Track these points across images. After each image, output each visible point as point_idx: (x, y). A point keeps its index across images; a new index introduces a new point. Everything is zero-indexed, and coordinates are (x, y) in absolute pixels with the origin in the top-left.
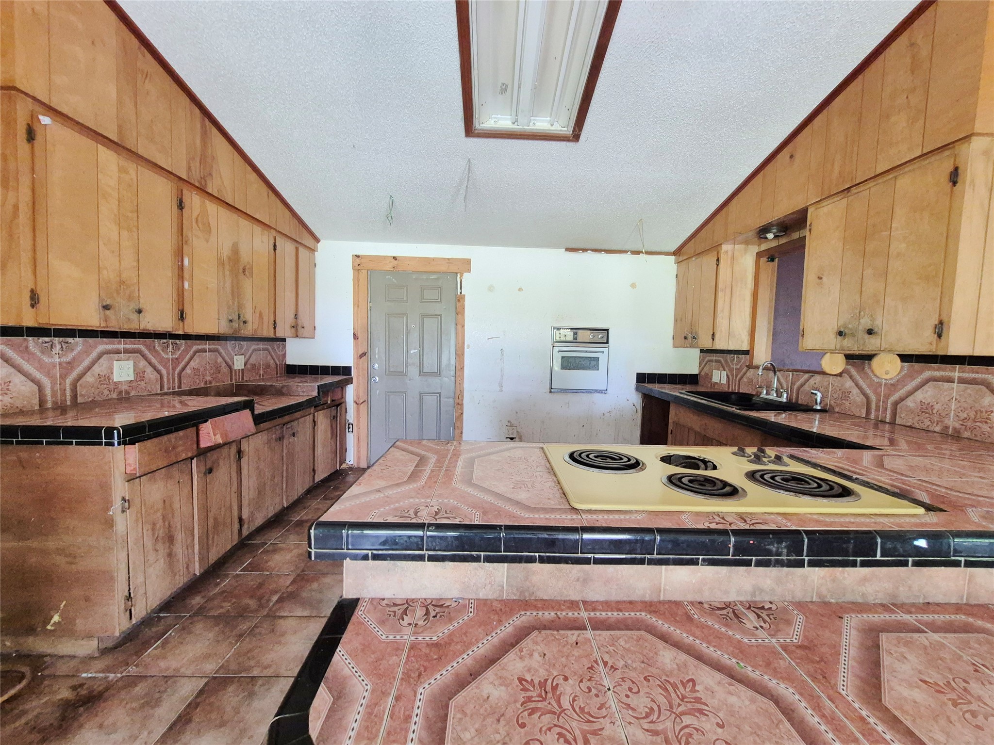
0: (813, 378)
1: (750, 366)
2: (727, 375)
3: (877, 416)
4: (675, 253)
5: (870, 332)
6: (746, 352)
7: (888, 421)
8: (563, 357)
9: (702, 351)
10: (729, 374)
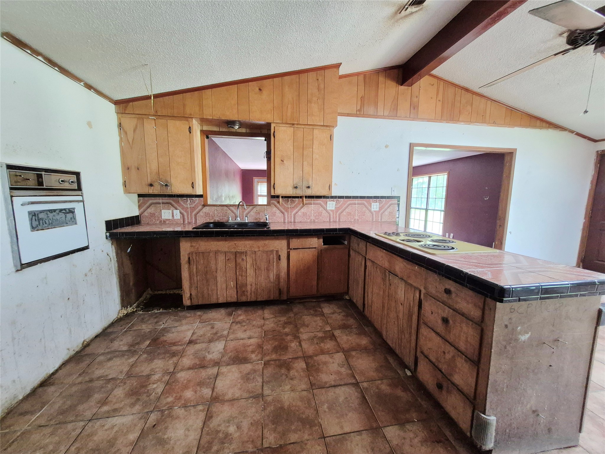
0: (255, 209)
1: (205, 205)
2: (180, 213)
3: (288, 221)
4: (117, 103)
5: (309, 187)
6: (201, 196)
7: (292, 221)
8: (30, 213)
9: (140, 196)
10: (182, 211)
